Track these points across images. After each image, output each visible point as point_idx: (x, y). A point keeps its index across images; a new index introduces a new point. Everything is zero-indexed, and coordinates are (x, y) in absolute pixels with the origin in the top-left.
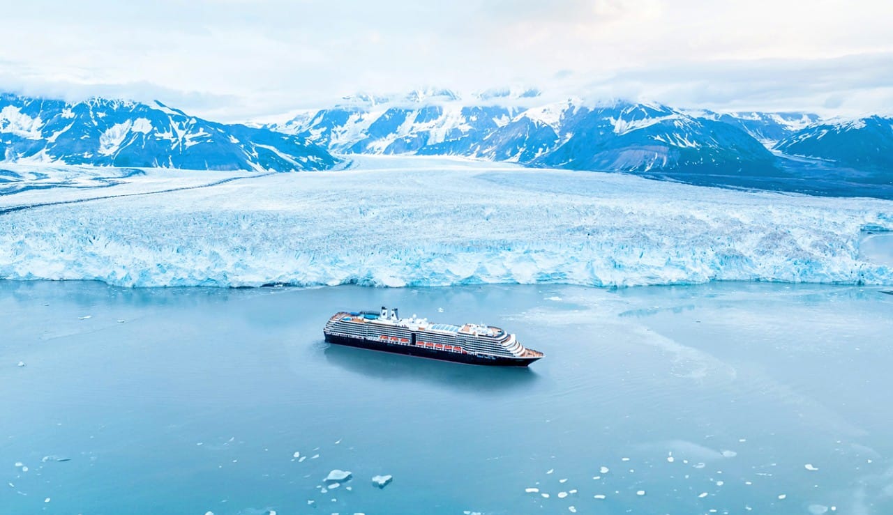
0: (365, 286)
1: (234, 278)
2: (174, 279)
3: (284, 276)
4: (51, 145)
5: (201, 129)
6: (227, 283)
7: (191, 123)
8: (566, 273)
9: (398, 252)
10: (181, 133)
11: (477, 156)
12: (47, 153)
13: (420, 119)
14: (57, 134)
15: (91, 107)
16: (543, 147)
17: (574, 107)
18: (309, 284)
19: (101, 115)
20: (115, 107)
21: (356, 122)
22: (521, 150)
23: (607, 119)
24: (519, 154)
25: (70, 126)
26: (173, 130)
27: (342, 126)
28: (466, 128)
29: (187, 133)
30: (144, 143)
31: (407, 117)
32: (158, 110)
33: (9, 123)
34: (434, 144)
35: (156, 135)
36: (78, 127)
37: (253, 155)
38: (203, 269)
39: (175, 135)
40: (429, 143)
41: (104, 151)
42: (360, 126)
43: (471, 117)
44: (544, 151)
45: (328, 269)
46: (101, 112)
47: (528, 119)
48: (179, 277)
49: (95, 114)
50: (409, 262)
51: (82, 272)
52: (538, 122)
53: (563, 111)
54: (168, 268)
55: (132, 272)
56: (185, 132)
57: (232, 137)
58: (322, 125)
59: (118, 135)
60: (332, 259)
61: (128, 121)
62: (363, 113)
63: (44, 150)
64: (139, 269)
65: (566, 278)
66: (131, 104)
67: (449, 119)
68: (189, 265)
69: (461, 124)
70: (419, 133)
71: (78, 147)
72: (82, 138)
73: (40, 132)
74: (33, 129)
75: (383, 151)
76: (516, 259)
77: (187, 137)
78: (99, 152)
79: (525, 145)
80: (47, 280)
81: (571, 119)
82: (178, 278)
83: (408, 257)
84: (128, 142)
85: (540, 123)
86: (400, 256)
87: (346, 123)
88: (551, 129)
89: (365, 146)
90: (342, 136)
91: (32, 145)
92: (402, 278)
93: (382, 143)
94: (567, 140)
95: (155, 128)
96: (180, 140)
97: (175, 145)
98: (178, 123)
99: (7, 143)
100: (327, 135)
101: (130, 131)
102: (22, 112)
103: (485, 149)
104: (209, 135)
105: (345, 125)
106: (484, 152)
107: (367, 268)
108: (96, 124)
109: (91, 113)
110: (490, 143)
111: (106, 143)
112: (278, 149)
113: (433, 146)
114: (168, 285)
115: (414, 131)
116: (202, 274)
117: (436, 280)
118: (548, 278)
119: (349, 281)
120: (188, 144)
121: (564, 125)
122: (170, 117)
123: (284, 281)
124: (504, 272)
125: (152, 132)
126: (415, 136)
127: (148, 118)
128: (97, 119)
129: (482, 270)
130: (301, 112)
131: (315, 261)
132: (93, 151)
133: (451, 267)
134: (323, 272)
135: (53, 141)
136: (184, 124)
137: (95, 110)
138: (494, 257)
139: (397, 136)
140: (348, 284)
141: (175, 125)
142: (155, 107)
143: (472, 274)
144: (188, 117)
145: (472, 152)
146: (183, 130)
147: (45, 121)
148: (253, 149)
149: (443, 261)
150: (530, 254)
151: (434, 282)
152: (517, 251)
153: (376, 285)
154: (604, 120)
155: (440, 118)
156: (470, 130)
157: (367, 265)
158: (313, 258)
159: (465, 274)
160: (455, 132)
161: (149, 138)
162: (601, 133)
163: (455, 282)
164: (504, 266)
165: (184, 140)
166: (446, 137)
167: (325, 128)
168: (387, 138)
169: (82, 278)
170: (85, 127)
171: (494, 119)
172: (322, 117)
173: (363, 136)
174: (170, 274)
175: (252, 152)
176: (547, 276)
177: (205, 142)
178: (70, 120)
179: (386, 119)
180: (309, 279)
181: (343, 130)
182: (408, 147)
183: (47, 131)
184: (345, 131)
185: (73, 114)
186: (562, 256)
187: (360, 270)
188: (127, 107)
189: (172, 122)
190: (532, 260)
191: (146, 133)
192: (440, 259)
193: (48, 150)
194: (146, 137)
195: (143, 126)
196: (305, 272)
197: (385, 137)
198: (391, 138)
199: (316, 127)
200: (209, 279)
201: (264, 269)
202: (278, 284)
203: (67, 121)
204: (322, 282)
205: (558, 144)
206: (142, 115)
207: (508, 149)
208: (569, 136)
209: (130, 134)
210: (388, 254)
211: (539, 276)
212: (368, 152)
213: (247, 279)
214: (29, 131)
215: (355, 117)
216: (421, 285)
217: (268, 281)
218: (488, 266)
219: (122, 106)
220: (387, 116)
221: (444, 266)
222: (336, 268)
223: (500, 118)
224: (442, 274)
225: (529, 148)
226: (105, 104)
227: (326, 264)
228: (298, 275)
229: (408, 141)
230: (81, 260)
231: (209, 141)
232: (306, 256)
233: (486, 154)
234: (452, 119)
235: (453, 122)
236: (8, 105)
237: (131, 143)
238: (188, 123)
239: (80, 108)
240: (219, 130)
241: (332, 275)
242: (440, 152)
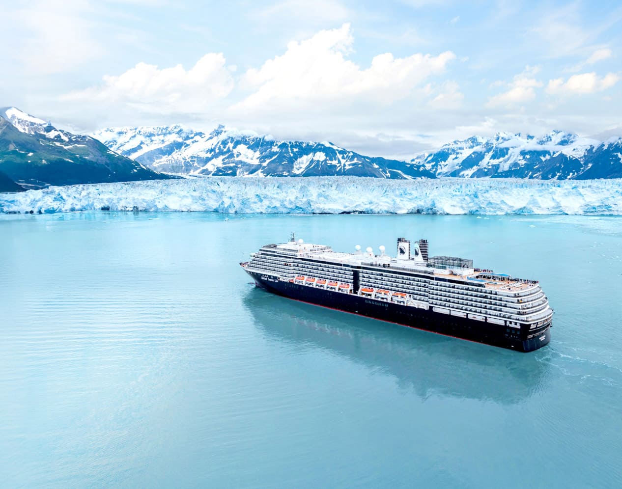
0: (429, 214)
1: (317, 205)
2: (269, 207)
3: (359, 205)
4: (265, 167)
5: (356, 159)
6: (311, 209)
7: (349, 155)
8: (612, 205)
9: (459, 187)
10: (343, 161)
11: (529, 178)
12: (261, 172)
13: (493, 157)
14: (268, 161)
15: (289, 145)
16: (572, 172)
17: (594, 147)
18: (381, 212)
19: (295, 150)
20: (304, 145)
21: (453, 159)
22: (558, 174)
23: (615, 154)
24: (557, 177)
25: (276, 156)
26: (339, 160)
27: (445, 161)
28: (523, 162)
29: (347, 161)
30: (320, 166)
31: (485, 156)
32: (330, 148)
33: (240, 154)
34: (501, 171)
35: (328, 162)
36: (281, 157)
37: (387, 175)
38: (293, 198)
39: (339, 162)
40: (499, 171)
41: (295, 171)
42: (456, 161)
43: (526, 156)
44: (573, 174)
45: (398, 200)
46: (295, 148)
47: (564, 154)
48: (274, 206)
49: (292, 150)
50: (468, 193)
51: (205, 205)
52: (570, 157)
53: (586, 150)
54: (265, 198)
55: (235, 201)
56: (345, 160)
57: (375, 164)
58: (432, 160)
59: (305, 162)
60: (402, 191)
61: (312, 154)
62: (458, 153)
63: (260, 171)
64: (241, 198)
65: (611, 210)
66: (314, 143)
67: (512, 157)
68: (282, 196)
69: (520, 160)
70: (493, 166)
71: (281, 168)
72: (283, 163)
73: (258, 160)
74: (255, 158)
75: (469, 176)
76: (565, 194)
77: (347, 164)
78: (293, 172)
79: (561, 171)
80: (179, 211)
81: (591, 155)
82: (272, 207)
83: (467, 190)
84: (311, 166)
85: (571, 157)
86: (461, 190)
87: (447, 160)
88: (579, 161)
89: (459, 173)
90: (445, 167)
91: (253, 168)
92: (462, 207)
93: (470, 172)
94: (589, 168)
95: (328, 158)
96: (342, 165)
97: (339, 168)
98: (342, 155)
99: (238, 166)
100: (435, 167)
101: (312, 160)
102: (248, 148)
103: (535, 174)
104: (360, 162)
105: (447, 161)
106: (534, 176)
107: (432, 199)
108: (292, 155)
109: (289, 149)
110: (538, 170)
111: (298, 166)
112: (403, 172)
113: (501, 173)
114: (264, 212)
115: (490, 164)
116: (291, 203)
117: (492, 210)
118: (594, 210)
119: (415, 210)
120: (347, 167)
121: (587, 159)
122: (337, 152)
123: (360, 209)
124: (553, 204)
125: (325, 160)
126: (490, 167)
127: (324, 152)
128: (293, 152)
129: (534, 202)
130: (420, 154)
131: (387, 193)
132: (289, 171)
133: (506, 199)
134: (393, 202)
135: (266, 165)
136: (345, 156)
137: (292, 147)
138: (545, 192)
139: (479, 168)
140: (415, 213)
141: (340, 156)
142: (328, 145)
143: (524, 205)
144: (348, 152)
145: (526, 176)
146: (345, 159)
147: (262, 153)
148: (387, 172)
149: (498, 192)
150: (578, 189)
151: (490, 211)
152: (566, 187)
153: (439, 213)
154: (614, 155)
155: (507, 157)
156: (525, 163)
157: (431, 197)
158: (386, 191)
159: (518, 205)
160: (516, 164)
161: (323, 164)
162: (612, 163)
163: (509, 212)
164: (553, 199)
165: (345, 165)
166: (510, 168)
167: (434, 163)
168: (473, 169)
169: (204, 210)
170: (285, 157)
171: (541, 157)
172: (432, 156)
173: (457, 167)
174: (266, 203)
175: (386, 173)
176: (594, 208)
177: (357, 166)
178: (277, 153)
179: (472, 157)
180: (380, 208)
181: (445, 164)
182: (486, 174)
183: (263, 159)
184: (447, 165)
185: (279, 149)
186: (608, 190)
187: (425, 202)
188: (311, 145)
189: (338, 154)
190: (580, 194)
191: (321, 160)
192: (495, 191)
193: (263, 170)
194: (322, 163)
195: (320, 156)
196: (378, 201)
197: (472, 168)
198: (475, 168)
199: (429, 162)
200: (297, 207)
201: (343, 199)
202: (354, 212)
203: (274, 154)
204: (392, 211)
205: (583, 170)
206: (320, 150)
207: (550, 174)
208: (590, 165)
209: (312, 162)
210: (450, 188)
211: (587, 208)
212: (460, 177)
213: (327, 207)
214: (252, 159)
215: (452, 156)
216: (478, 213)
217: (346, 210)
218: (539, 199)
219: (308, 145)
220: (473, 156)
221: (499, 197)
222: (404, 199)
223: (545, 156)
224: (497, 204)
225: (563, 172)
226: (298, 144)
227: (396, 196)
228: (371, 205)
229: (486, 170)
230: (204, 195)
231: (360, 166)
232: (380, 189)
233: (535, 177)
234: (515, 157)
235: (514, 159)
236: (240, 144)
237: (312, 166)
238: (347, 156)
239: (284, 146)
240: (367, 160)
241: (401, 205)
242: (506, 176)
